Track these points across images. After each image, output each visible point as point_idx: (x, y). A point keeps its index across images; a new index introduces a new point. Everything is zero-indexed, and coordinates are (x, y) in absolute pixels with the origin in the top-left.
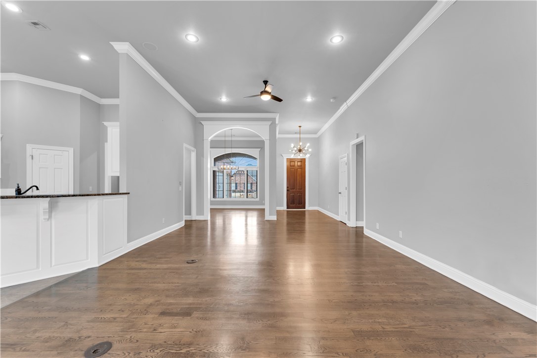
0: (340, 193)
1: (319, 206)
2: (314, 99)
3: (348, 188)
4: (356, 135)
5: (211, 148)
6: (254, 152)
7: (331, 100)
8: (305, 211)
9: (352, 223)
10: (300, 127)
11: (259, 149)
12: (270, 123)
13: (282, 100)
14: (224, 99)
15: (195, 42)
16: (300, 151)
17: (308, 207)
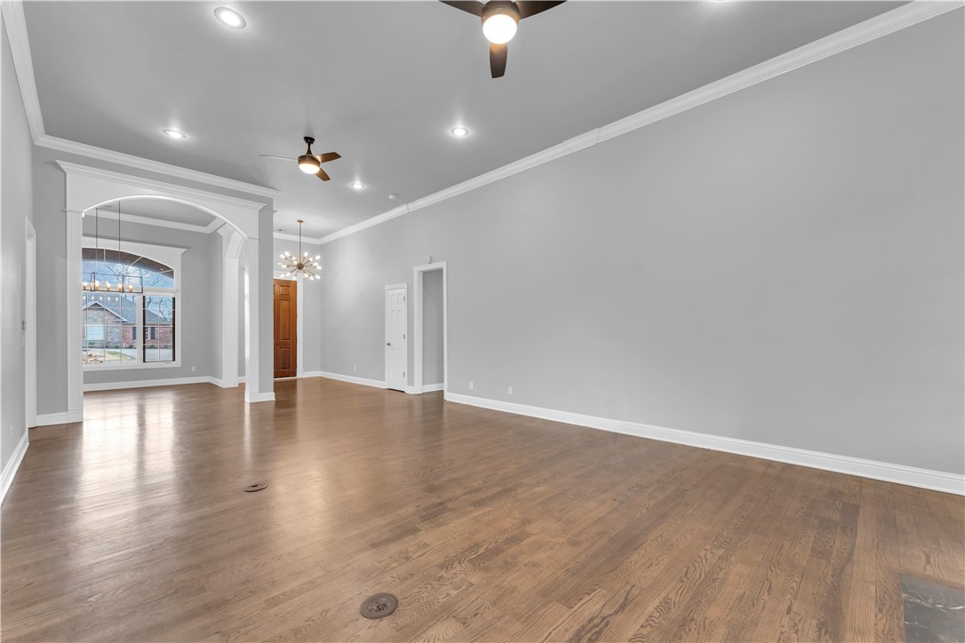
0: (389, 344)
1: (323, 368)
2: (365, 187)
3: (410, 336)
4: (428, 258)
5: (84, 235)
6: (170, 256)
7: (391, 197)
8: (295, 381)
9: (417, 388)
10: (301, 222)
11: (184, 250)
12: (261, 206)
13: (329, 179)
14: (175, 134)
15: (235, 28)
16: (300, 267)
17: (301, 373)
